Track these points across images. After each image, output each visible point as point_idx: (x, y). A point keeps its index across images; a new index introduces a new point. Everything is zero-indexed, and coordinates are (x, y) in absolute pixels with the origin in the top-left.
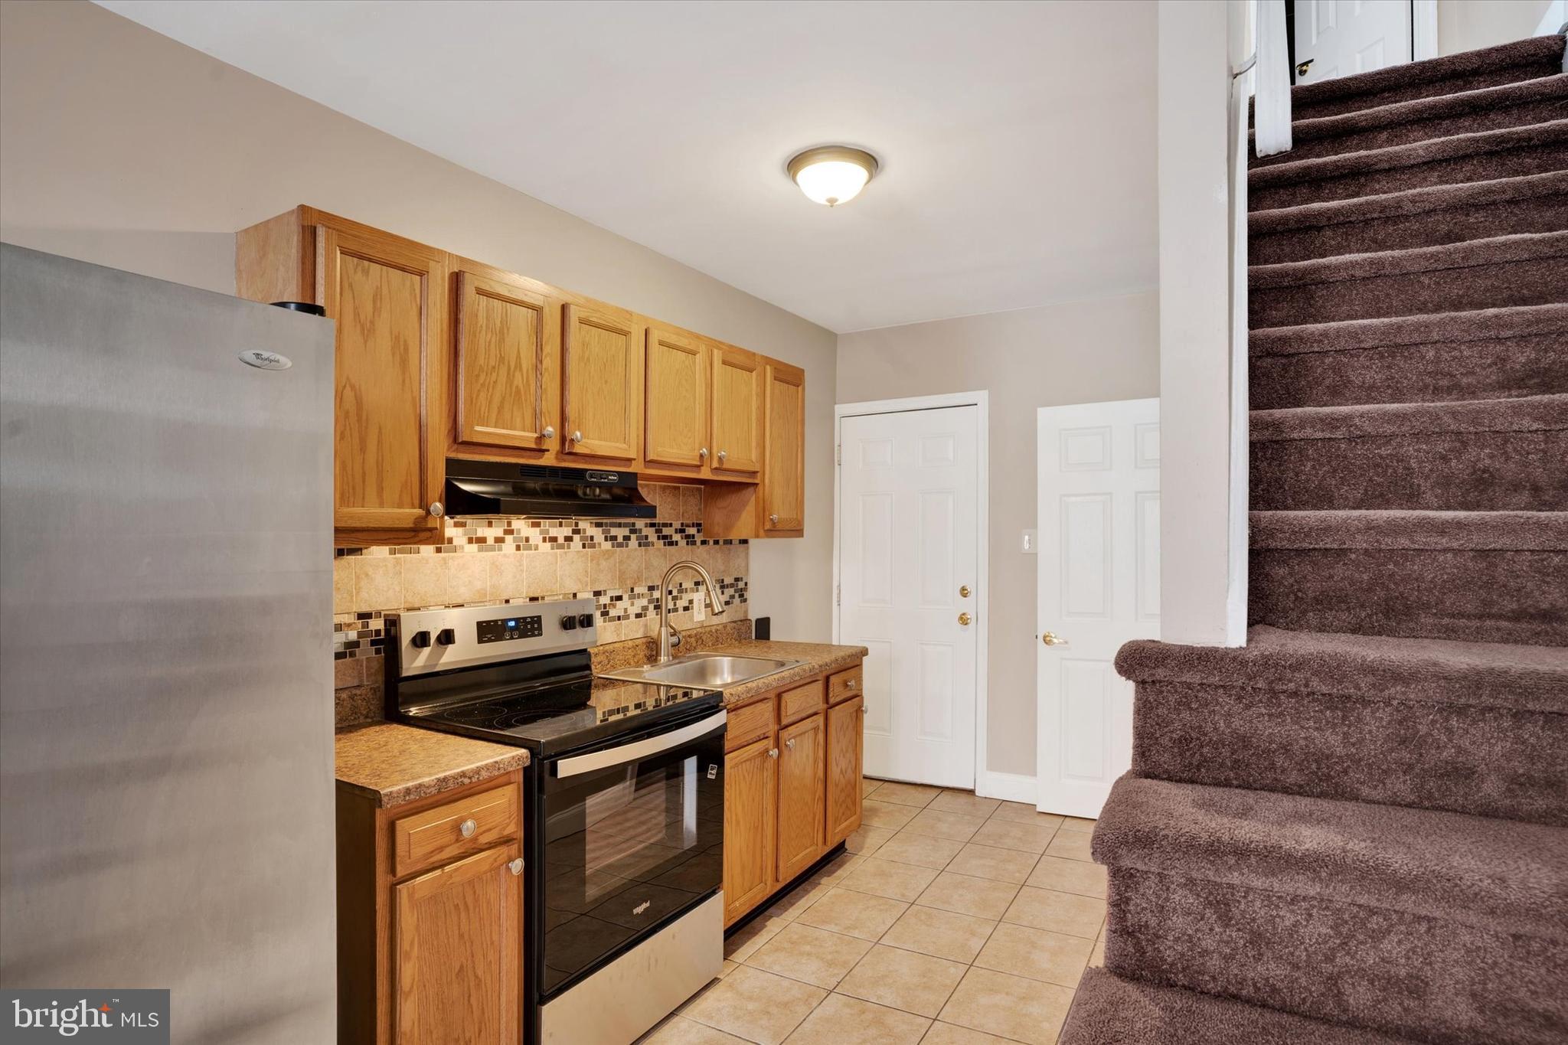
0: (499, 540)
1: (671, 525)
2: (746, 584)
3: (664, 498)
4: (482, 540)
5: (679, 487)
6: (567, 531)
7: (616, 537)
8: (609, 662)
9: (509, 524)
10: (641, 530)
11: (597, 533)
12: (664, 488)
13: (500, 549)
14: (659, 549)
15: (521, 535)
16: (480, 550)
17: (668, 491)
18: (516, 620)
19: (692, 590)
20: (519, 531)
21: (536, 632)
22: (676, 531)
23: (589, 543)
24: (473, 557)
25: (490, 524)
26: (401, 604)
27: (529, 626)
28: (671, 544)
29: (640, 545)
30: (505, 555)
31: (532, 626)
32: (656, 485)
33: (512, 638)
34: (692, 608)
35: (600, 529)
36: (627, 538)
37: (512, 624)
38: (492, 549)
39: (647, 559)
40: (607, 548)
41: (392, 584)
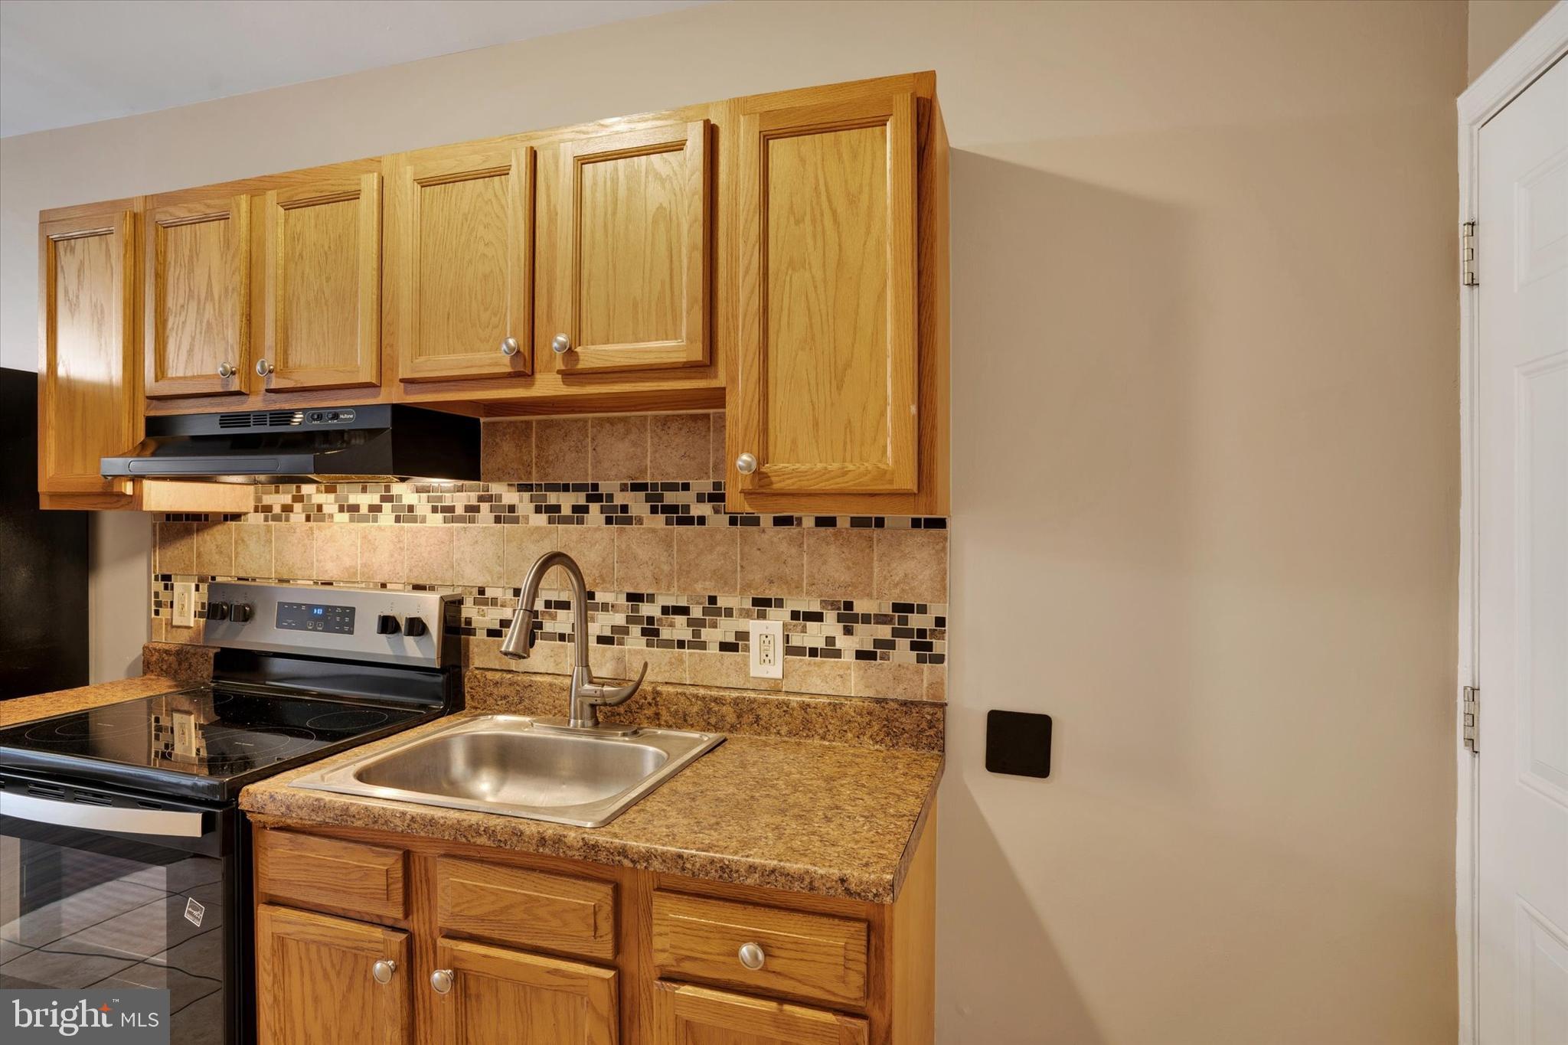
0: (375, 509)
1: (686, 487)
2: (940, 622)
3: (665, 438)
4: (354, 508)
5: (707, 416)
6: (472, 498)
7: (559, 507)
8: (521, 701)
9: (388, 489)
10: (610, 497)
11: (523, 503)
12: (665, 422)
13: (375, 520)
14: (654, 531)
15: (403, 503)
16: (352, 520)
17: (675, 426)
18: (326, 608)
19: (747, 614)
20: (400, 497)
21: (346, 629)
22: (700, 498)
23: (506, 515)
24: (341, 528)
25: (364, 490)
26: (271, 573)
27: (338, 619)
28: (688, 521)
29: (609, 521)
30: (379, 528)
31: (342, 619)
32: (645, 417)
33: (315, 630)
34: (747, 649)
35: (526, 495)
36: (580, 510)
37: (320, 611)
38: (364, 519)
39: (623, 547)
40: (537, 524)
41: (264, 552)
